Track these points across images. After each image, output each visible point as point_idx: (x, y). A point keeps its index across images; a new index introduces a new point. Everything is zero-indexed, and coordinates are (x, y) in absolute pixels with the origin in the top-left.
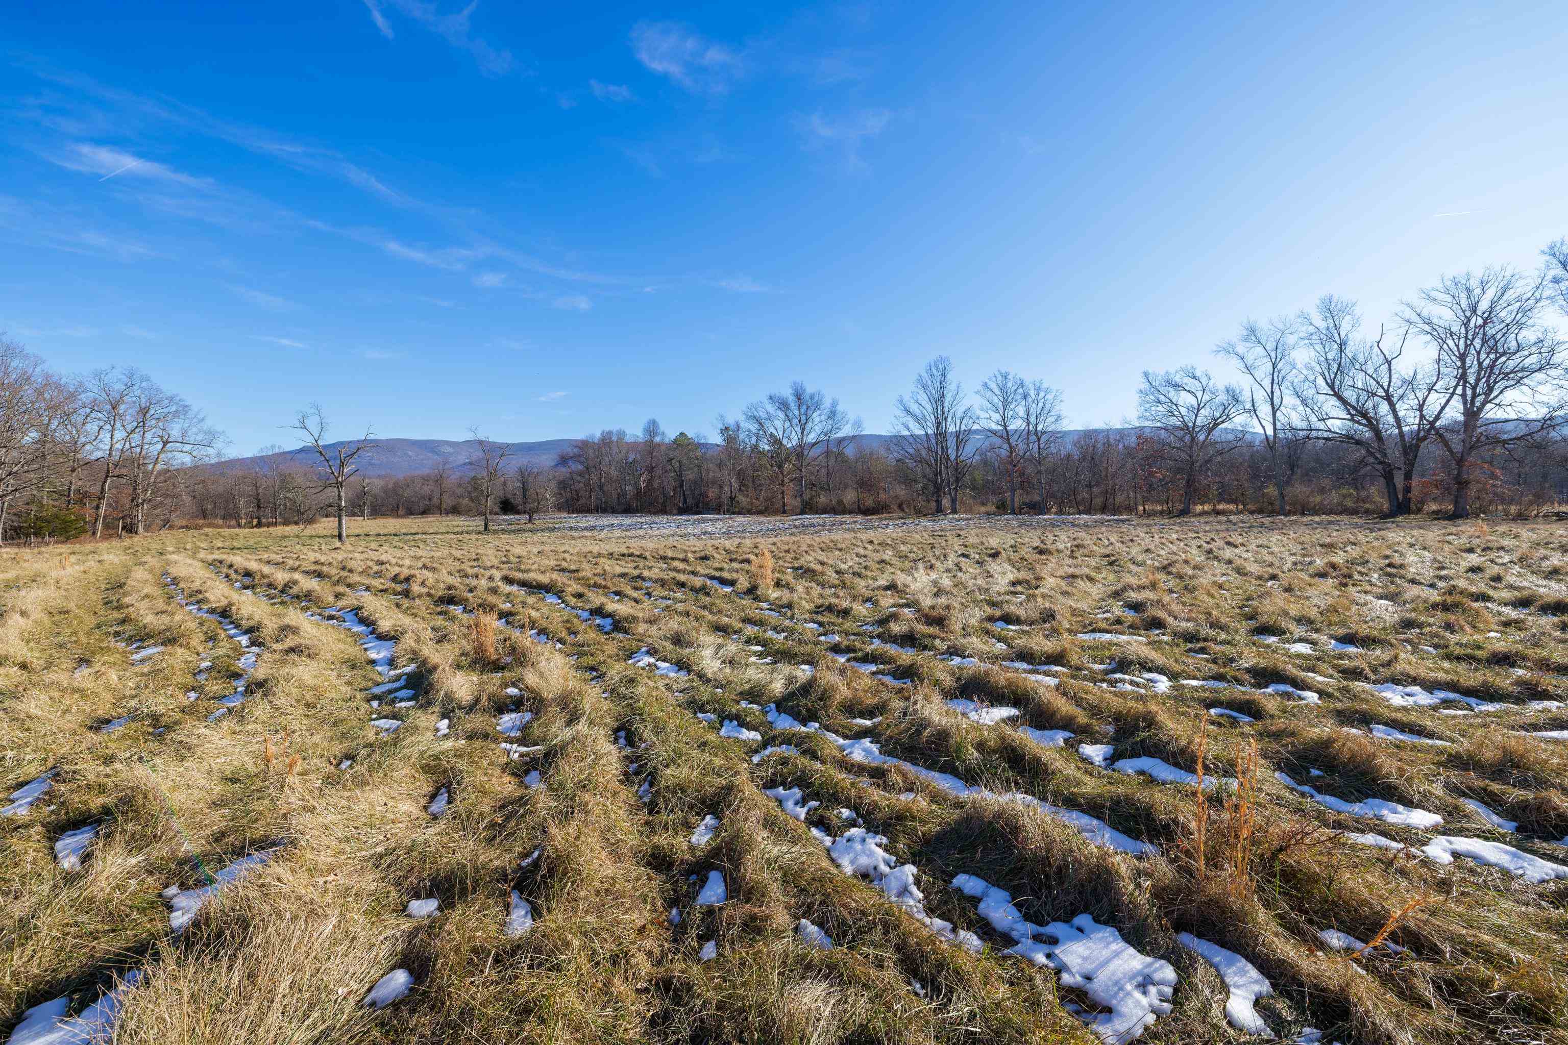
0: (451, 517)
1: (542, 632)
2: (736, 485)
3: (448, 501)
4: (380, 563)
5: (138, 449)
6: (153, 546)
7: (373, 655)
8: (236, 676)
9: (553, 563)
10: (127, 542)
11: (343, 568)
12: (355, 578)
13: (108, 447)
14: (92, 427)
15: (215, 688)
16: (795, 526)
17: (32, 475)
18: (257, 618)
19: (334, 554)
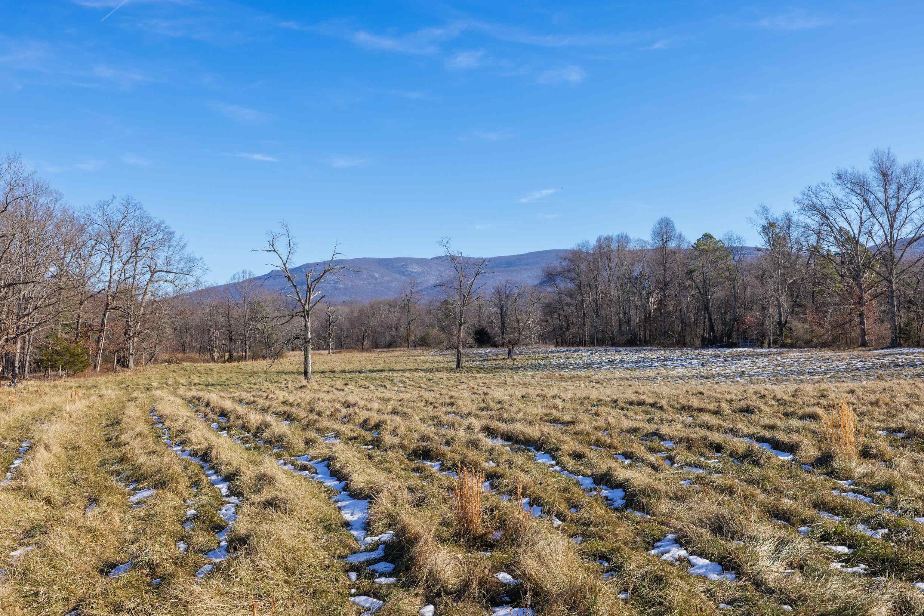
0: (419, 351)
1: (535, 502)
2: (786, 305)
3: (416, 332)
4: (348, 405)
5: (131, 280)
6: (141, 381)
7: (348, 517)
8: (219, 528)
9: (541, 411)
10: (120, 377)
11: (312, 411)
12: (324, 423)
13: (108, 279)
14: (96, 259)
15: (201, 539)
16: (883, 366)
17: (51, 309)
18: (235, 463)
19: (300, 394)
